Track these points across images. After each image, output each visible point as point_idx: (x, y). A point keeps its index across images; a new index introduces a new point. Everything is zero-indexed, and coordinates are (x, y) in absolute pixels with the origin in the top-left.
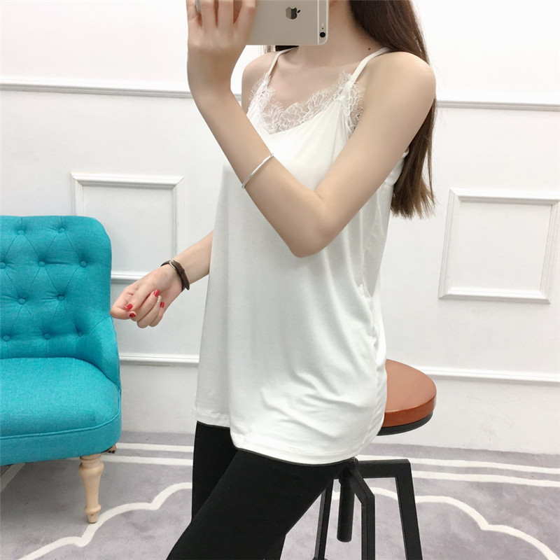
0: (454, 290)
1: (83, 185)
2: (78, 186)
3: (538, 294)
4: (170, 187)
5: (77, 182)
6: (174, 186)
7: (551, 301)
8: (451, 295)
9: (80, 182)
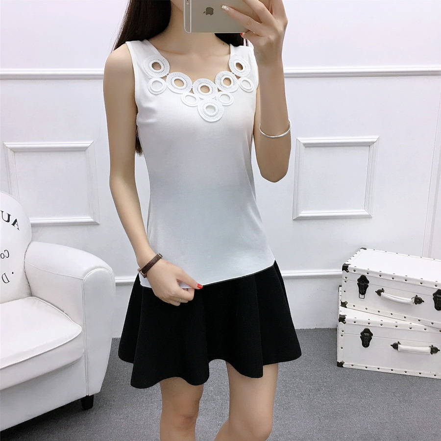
0: (304, 214)
1: (14, 152)
2: (10, 153)
3: (362, 212)
4: (83, 149)
5: (9, 150)
6: (87, 148)
7: (372, 216)
8: (301, 217)
9: (12, 149)
